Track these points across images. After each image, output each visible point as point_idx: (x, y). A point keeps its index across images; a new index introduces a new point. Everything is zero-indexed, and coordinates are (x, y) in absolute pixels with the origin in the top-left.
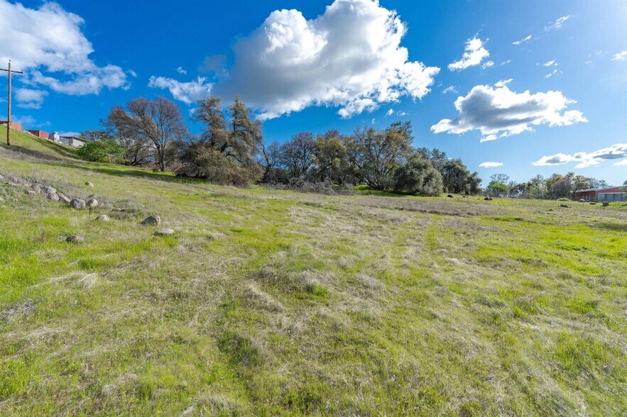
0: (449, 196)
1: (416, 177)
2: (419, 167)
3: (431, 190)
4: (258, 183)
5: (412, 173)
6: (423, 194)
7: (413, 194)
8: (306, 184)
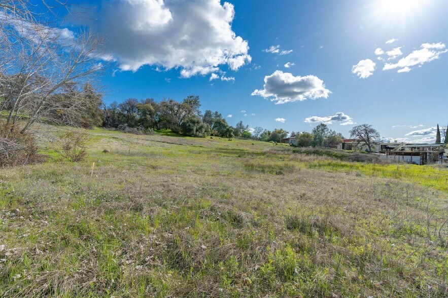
0: (211, 138)
1: (191, 127)
2: (194, 122)
3: (201, 134)
4: (99, 126)
5: (189, 125)
6: (196, 136)
7: (190, 136)
8: (128, 128)
